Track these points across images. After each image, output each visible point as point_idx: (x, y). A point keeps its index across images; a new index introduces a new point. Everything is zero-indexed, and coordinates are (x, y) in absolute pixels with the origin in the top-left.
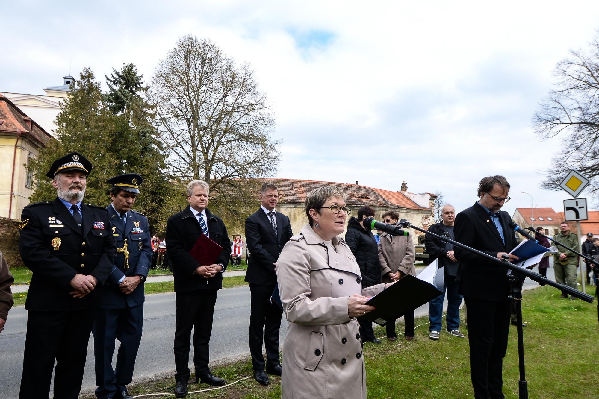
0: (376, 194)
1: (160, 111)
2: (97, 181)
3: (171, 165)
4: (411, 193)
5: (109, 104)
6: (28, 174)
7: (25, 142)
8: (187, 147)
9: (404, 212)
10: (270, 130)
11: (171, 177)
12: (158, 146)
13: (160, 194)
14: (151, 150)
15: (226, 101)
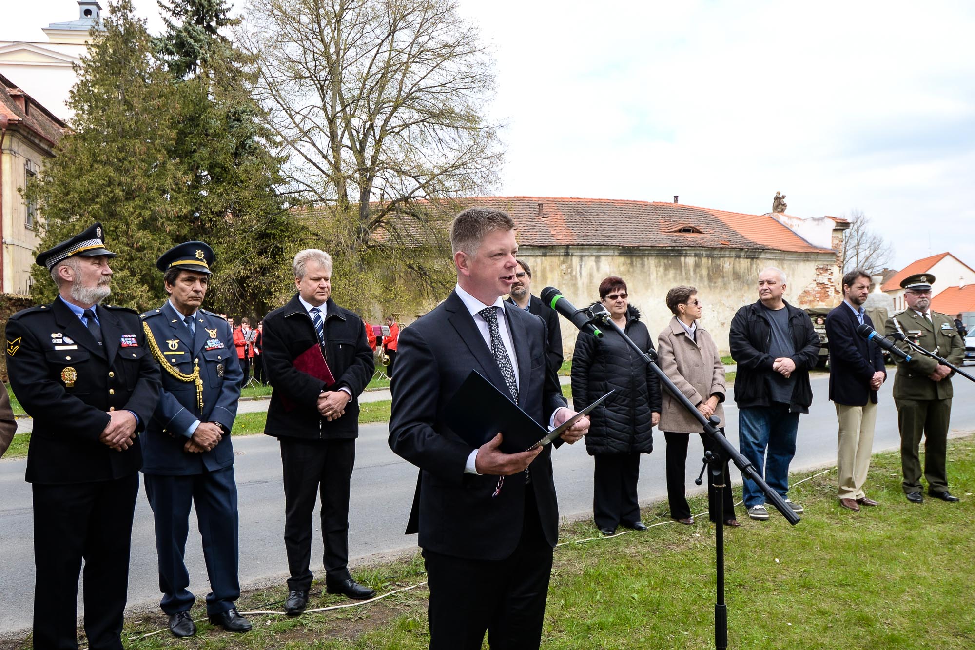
0: (717, 221)
1: (264, 69)
2: (154, 218)
3: (293, 178)
4: (794, 218)
5: (167, 57)
6: (28, 208)
7: (17, 140)
8: (323, 141)
9: (776, 260)
10: (487, 99)
11: (294, 202)
12: (267, 140)
13: (274, 238)
14: (253, 151)
15: (395, 39)
